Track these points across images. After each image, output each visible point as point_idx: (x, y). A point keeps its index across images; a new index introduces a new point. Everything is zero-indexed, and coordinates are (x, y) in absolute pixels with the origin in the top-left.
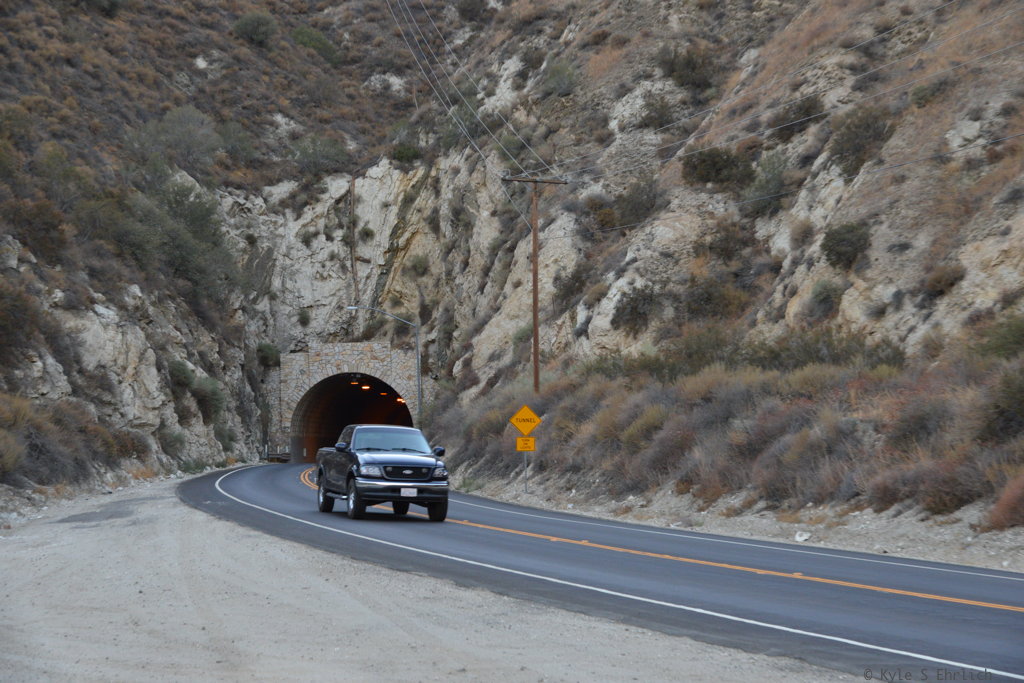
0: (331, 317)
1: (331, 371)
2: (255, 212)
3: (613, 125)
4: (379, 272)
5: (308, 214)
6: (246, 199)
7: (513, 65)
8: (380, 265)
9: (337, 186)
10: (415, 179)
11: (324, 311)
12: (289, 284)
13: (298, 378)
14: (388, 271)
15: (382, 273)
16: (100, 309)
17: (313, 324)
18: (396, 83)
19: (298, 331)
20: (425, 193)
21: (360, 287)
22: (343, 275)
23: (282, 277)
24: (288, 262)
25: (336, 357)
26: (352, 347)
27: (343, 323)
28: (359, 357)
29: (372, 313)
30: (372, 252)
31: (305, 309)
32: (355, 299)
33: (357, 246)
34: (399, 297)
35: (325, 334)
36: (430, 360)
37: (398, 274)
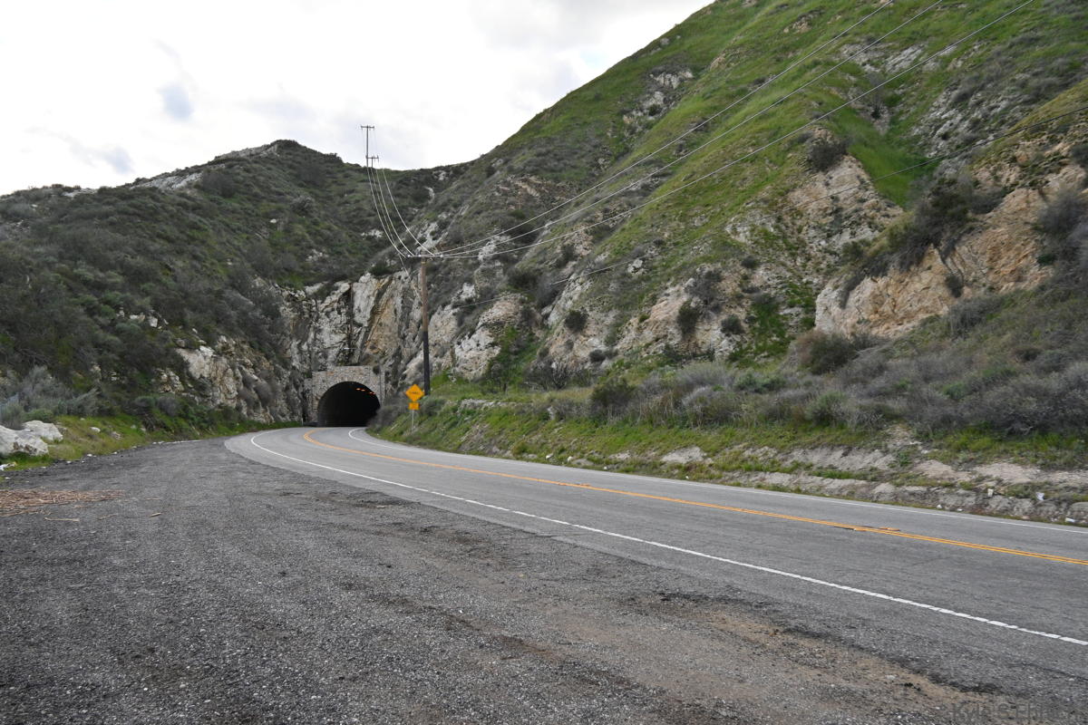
0: (340, 353)
1: (339, 381)
2: (300, 300)
3: (480, 257)
5: (328, 300)
6: (295, 292)
7: (434, 226)
8: (365, 327)
9: (344, 286)
10: (384, 283)
11: (336, 350)
12: (318, 336)
13: (322, 383)
14: (370, 330)
15: (366, 331)
16: (202, 348)
17: (330, 357)
18: (378, 234)
19: (322, 360)
20: (388, 290)
21: (355, 338)
22: (346, 331)
23: (314, 333)
24: (318, 325)
25: (342, 374)
26: (349, 368)
27: (346, 356)
28: (353, 374)
29: (361, 351)
30: (361, 320)
31: (327, 350)
32: (353, 344)
33: (354, 317)
34: (375, 344)
35: (336, 362)
36: (390, 375)
37: (375, 331)
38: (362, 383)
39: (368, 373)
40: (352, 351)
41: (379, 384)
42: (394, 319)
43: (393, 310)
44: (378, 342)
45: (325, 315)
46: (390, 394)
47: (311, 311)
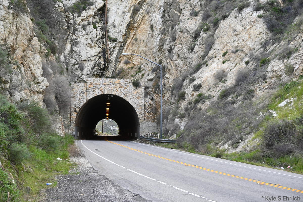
1: (98, 93)
4: (120, 45)
9: (99, 2)
13: (82, 94)
17: (86, 69)
21: (110, 52)
22: (101, 46)
23: (71, 45)
24: (74, 37)
25: (101, 86)
26: (109, 81)
27: (101, 70)
28: (113, 86)
29: (115, 66)
30: (116, 35)
31: (83, 61)
32: (107, 58)
33: (108, 32)
34: (129, 58)
35: (92, 75)
36: (150, 89)
37: (129, 47)
38: (122, 96)
39: (128, 86)
40: (106, 65)
41: (138, 98)
42: (150, 35)
43: (150, 26)
44: (133, 58)
45: (82, 28)
46: (149, 109)
47: (68, 23)
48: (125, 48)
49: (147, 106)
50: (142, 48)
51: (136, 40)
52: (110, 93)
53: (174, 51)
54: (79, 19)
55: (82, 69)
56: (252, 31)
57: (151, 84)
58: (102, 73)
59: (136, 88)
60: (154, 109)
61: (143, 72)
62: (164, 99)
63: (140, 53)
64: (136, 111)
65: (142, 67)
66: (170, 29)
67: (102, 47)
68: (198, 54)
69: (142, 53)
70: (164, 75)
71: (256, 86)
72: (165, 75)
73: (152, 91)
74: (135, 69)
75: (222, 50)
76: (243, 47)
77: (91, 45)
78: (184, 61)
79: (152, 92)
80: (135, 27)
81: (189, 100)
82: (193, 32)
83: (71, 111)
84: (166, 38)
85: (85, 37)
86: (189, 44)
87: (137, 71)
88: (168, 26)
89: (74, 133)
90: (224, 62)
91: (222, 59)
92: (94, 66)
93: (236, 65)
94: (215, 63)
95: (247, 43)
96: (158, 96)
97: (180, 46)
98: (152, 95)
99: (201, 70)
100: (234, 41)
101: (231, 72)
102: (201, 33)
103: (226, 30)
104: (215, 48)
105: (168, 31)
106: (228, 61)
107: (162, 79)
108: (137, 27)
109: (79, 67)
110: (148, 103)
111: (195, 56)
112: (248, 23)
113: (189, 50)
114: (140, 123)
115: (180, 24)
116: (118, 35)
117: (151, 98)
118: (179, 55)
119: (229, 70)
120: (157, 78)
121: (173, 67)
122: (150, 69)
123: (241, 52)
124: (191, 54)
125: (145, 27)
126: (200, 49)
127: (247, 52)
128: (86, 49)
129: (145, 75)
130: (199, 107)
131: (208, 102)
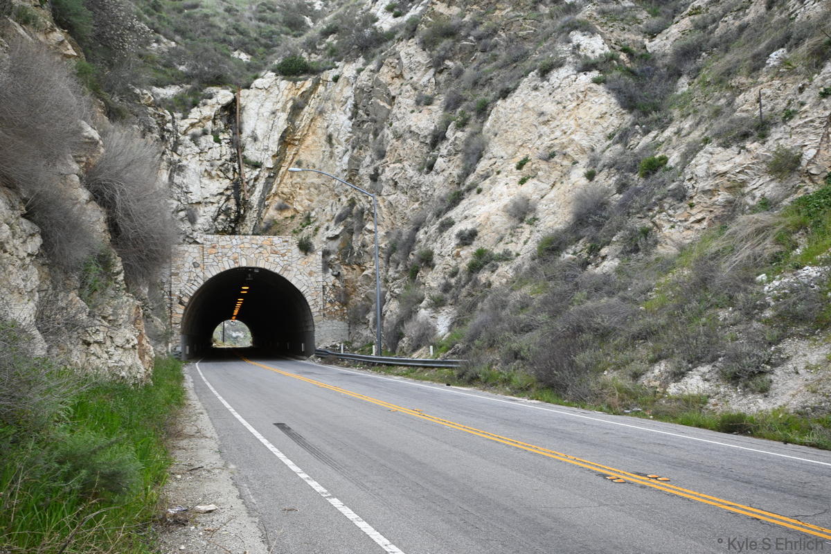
0: (219, 215)
1: (228, 265)
4: (267, 175)
5: (195, 114)
8: (268, 169)
9: (223, 96)
10: (303, 89)
11: (213, 208)
12: (177, 179)
13: (194, 268)
14: (276, 174)
15: (269, 177)
17: (200, 220)
19: (186, 227)
20: (313, 102)
21: (248, 187)
22: (230, 175)
23: (169, 172)
24: (176, 157)
25: (234, 250)
26: (251, 240)
27: (231, 222)
28: (258, 251)
29: (259, 214)
30: (259, 156)
31: (195, 206)
32: (244, 199)
33: (243, 151)
34: (286, 200)
35: (213, 231)
36: (332, 256)
37: (286, 177)
38: (277, 271)
39: (289, 250)
40: (242, 212)
41: (310, 274)
42: (326, 153)
43: (325, 137)
44: (293, 198)
45: (191, 140)
46: (332, 295)
47: (164, 130)
48: (278, 179)
49: (328, 289)
50: (312, 179)
51: (299, 164)
52: (254, 265)
53: (383, 177)
54: (186, 123)
55: (192, 220)
56: (581, 112)
57: (334, 245)
58: (233, 229)
59: (306, 254)
60: (342, 295)
61: (317, 224)
62: (365, 273)
63: (309, 189)
64: (306, 301)
65: (313, 214)
66: (371, 136)
67: (232, 178)
68: (446, 175)
69: (312, 189)
70: (362, 227)
71: (659, 218)
72: (364, 226)
73: (338, 259)
74: (298, 220)
75: (513, 157)
76: (566, 147)
77: (209, 174)
78: (409, 193)
79: (336, 262)
80: (296, 140)
81: (448, 266)
82: (426, 134)
83: (171, 304)
84: (363, 155)
85: (197, 158)
86: (417, 159)
87: (304, 223)
88: (367, 132)
89: (179, 349)
90: (522, 182)
91: (518, 176)
92: (216, 214)
93: (554, 185)
94: (502, 184)
95: (573, 136)
96: (349, 268)
97: (398, 165)
98: (336, 267)
99: (464, 203)
100: (540, 136)
101: (543, 201)
102: (449, 133)
103: (516, 116)
104: (491, 156)
105: (367, 141)
106: (533, 178)
107: (358, 236)
108: (299, 140)
109: (186, 216)
110: (330, 284)
111: (439, 179)
112: (569, 97)
113: (420, 170)
114: (315, 324)
115: (394, 124)
116: (262, 157)
117: (335, 273)
118: (396, 183)
119: (539, 197)
120: (347, 234)
121: (383, 208)
122: (329, 217)
123: (561, 157)
124: (426, 176)
125: (316, 139)
126: (450, 164)
127: (576, 157)
128: (201, 182)
129: (321, 230)
130: (483, 280)
131: (508, 267)
